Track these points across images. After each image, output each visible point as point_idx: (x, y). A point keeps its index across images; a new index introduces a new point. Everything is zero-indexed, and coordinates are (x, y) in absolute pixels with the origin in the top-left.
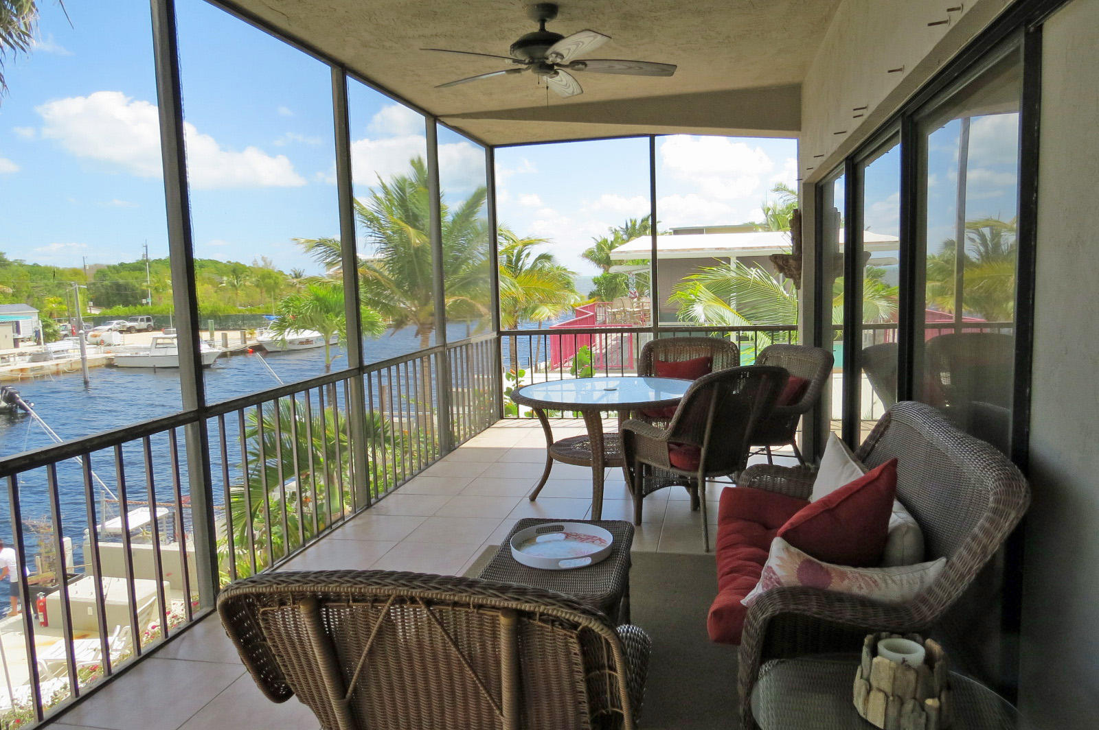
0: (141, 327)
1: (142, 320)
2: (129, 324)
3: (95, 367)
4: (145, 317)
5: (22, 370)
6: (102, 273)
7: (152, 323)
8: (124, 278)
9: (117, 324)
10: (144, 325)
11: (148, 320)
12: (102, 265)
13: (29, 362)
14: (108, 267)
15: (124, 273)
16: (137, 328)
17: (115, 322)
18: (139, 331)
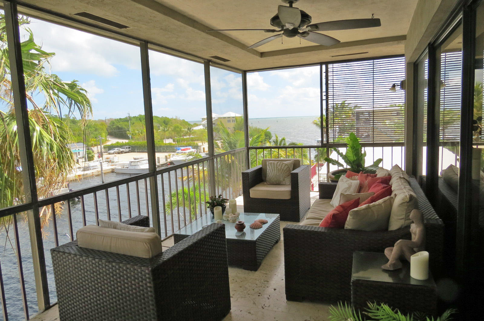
0: (126, 151)
1: (127, 148)
2: (121, 150)
3: (107, 173)
4: (128, 147)
5: (79, 176)
6: (113, 122)
7: (130, 149)
8: (122, 125)
9: (117, 150)
10: (127, 150)
11: (129, 148)
12: (113, 119)
13: (82, 171)
14: (115, 120)
15: (121, 123)
16: (125, 151)
17: (116, 149)
18: (126, 152)
